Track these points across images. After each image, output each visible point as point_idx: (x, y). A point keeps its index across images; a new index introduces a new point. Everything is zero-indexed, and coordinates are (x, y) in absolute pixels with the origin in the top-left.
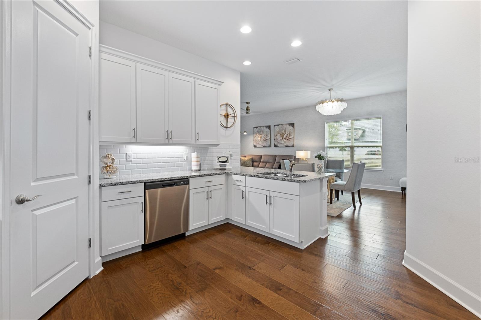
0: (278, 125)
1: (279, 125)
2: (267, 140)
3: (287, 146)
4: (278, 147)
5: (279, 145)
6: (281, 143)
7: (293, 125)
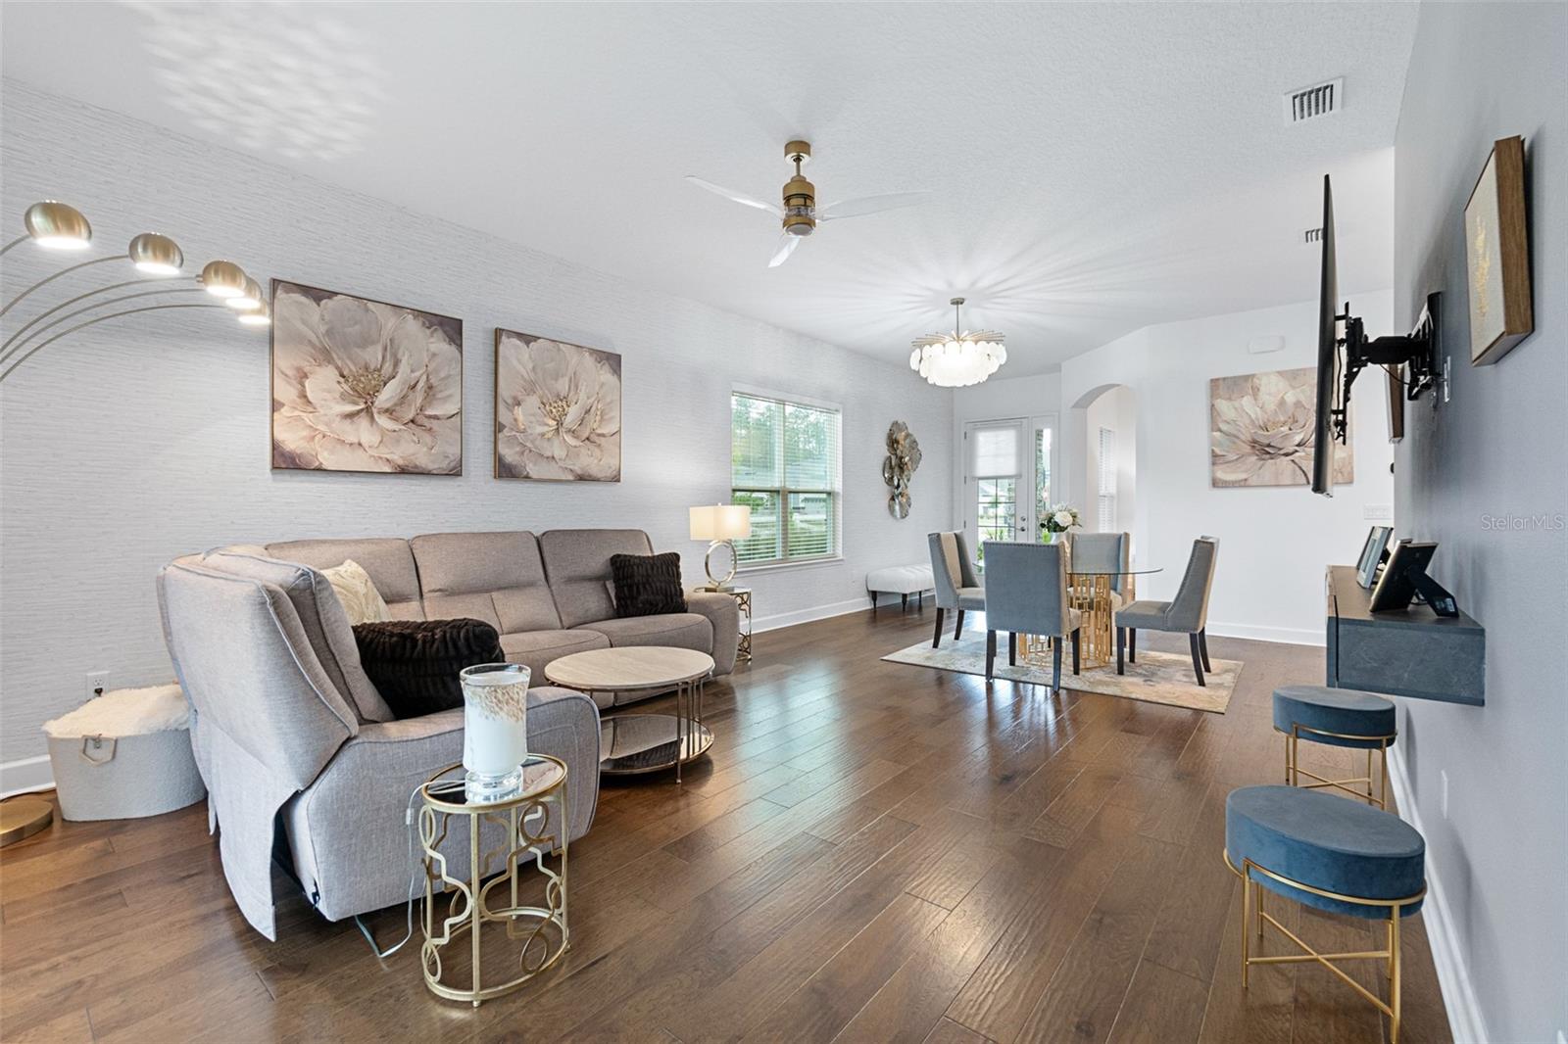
0: (527, 339)
1: (536, 338)
2: (435, 424)
3: (582, 478)
4: (527, 477)
5: (532, 470)
6: (549, 454)
7: (613, 361)
